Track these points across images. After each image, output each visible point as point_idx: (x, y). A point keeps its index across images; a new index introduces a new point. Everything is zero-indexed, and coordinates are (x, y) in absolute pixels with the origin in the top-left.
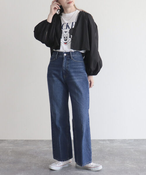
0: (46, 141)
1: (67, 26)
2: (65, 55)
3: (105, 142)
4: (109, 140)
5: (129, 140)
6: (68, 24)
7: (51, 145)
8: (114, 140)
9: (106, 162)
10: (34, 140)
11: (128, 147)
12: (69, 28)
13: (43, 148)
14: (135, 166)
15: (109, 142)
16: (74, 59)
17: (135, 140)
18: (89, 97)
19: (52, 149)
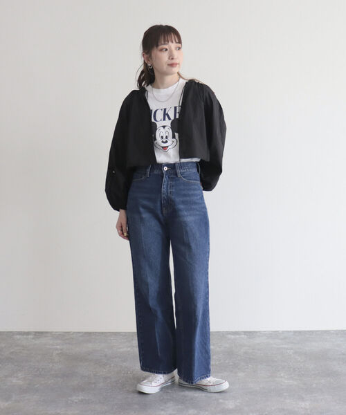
0: (126, 335)
1: (166, 114)
2: (165, 169)
3: (238, 336)
4: (245, 333)
5: (283, 332)
6: (165, 109)
7: (135, 342)
8: (256, 332)
9: (241, 374)
10: (102, 333)
11: (282, 346)
12: (170, 119)
13: (120, 348)
14: (295, 383)
15: (246, 336)
16: (184, 177)
17: (295, 332)
18: (209, 252)
19: (137, 350)
